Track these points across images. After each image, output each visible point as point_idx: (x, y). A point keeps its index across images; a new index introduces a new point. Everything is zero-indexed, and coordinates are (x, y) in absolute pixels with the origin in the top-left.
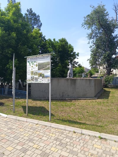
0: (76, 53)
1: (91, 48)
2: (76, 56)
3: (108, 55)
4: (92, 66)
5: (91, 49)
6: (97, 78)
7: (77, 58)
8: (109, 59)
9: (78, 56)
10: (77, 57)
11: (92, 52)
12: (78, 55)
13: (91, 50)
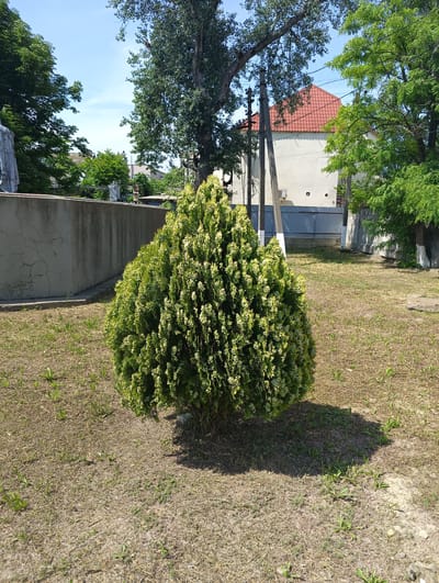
0: (69, 85)
1: (137, 67)
2: (69, 97)
3: (200, 106)
4: (141, 151)
5: (135, 69)
6: (161, 207)
7: (74, 110)
8: (202, 121)
9: (78, 98)
10: (73, 103)
11: (140, 83)
12: (76, 92)
13: (134, 73)
